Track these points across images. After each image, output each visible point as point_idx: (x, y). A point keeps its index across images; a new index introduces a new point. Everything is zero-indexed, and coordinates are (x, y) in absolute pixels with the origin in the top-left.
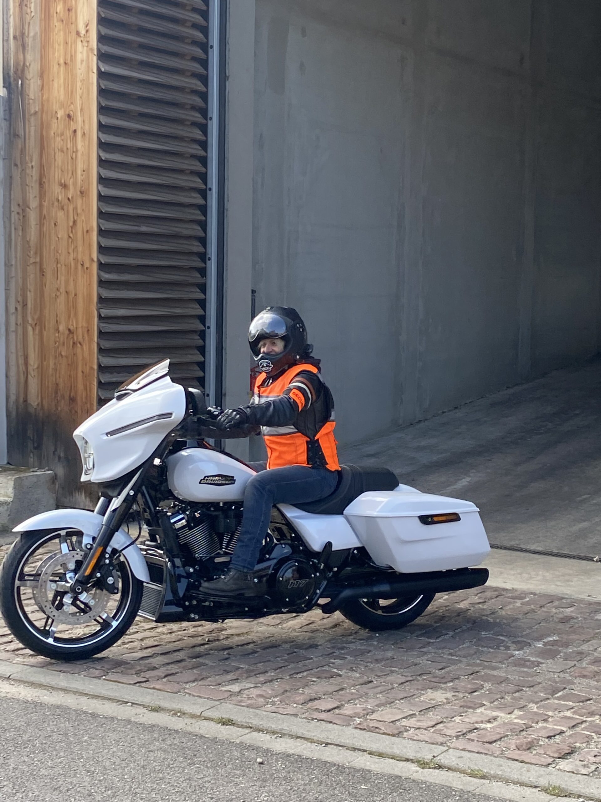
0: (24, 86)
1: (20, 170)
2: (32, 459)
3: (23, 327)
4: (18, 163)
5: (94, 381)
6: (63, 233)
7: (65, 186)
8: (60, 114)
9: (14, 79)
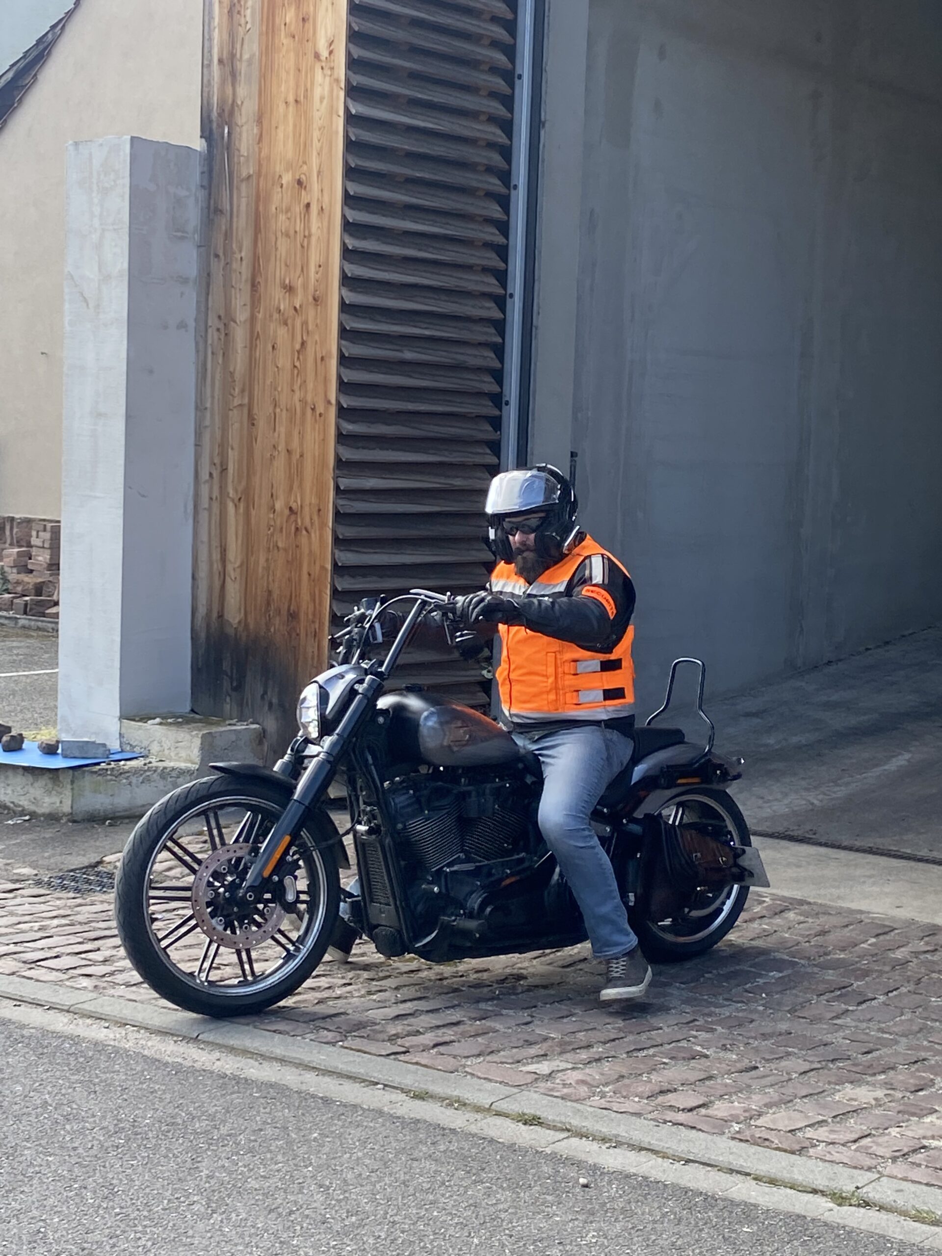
0: (233, 136)
1: (222, 263)
2: (228, 706)
3: (221, 503)
4: (221, 254)
5: (326, 588)
6: (284, 361)
7: (290, 289)
8: (287, 179)
9: (218, 125)
